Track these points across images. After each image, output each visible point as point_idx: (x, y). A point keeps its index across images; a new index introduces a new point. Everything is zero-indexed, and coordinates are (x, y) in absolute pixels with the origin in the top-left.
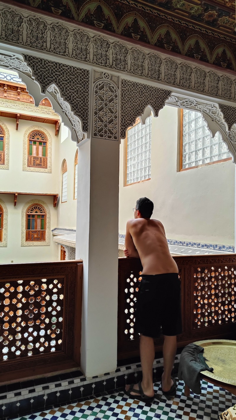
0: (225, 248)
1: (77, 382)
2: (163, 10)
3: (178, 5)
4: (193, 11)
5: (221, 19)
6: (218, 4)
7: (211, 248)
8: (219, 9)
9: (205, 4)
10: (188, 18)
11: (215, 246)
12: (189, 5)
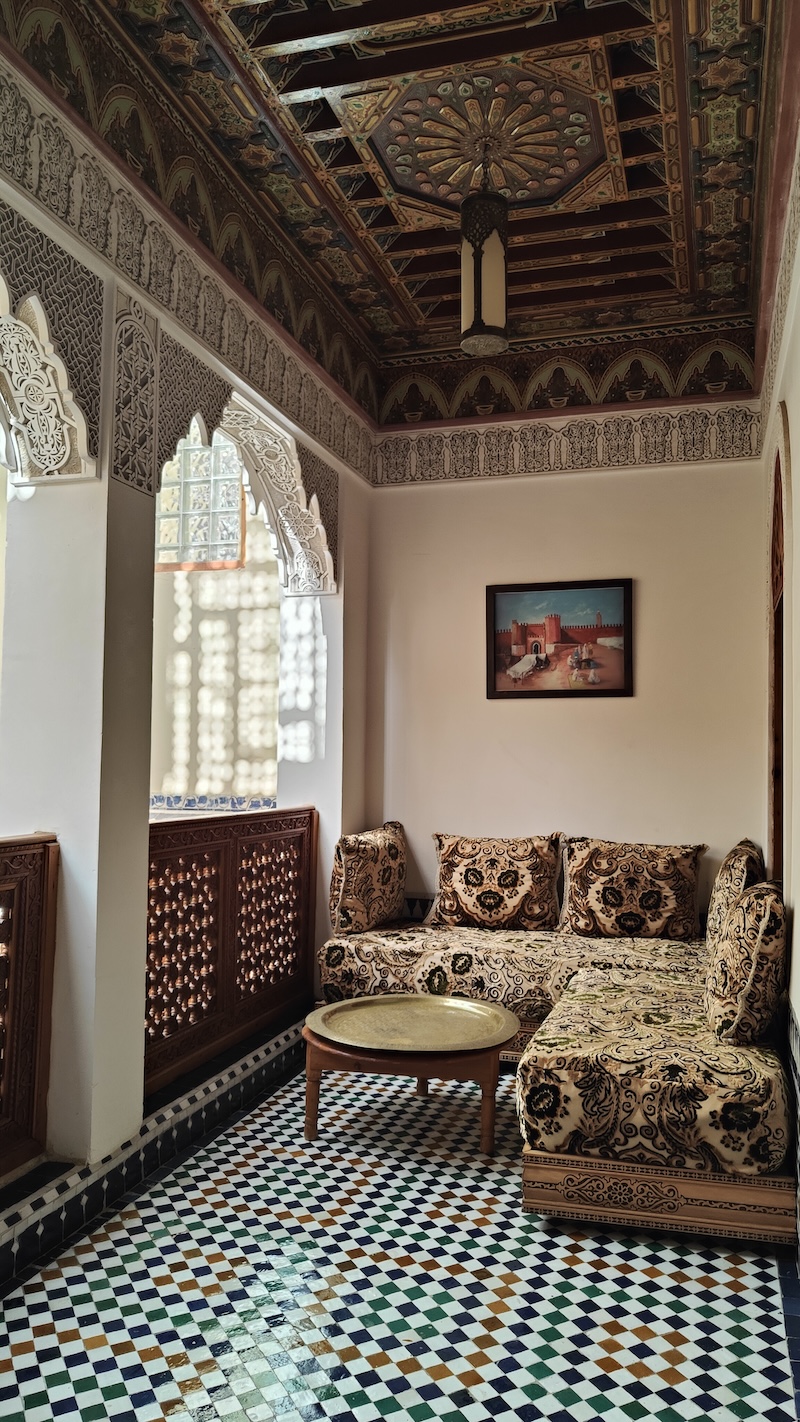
0: (208, 802)
1: (75, 1182)
2: (238, 177)
3: (274, 187)
4: (293, 211)
5: (330, 249)
6: (346, 222)
7: (159, 804)
8: (341, 233)
9: (325, 210)
10: (272, 216)
11: (172, 799)
12: (295, 198)
